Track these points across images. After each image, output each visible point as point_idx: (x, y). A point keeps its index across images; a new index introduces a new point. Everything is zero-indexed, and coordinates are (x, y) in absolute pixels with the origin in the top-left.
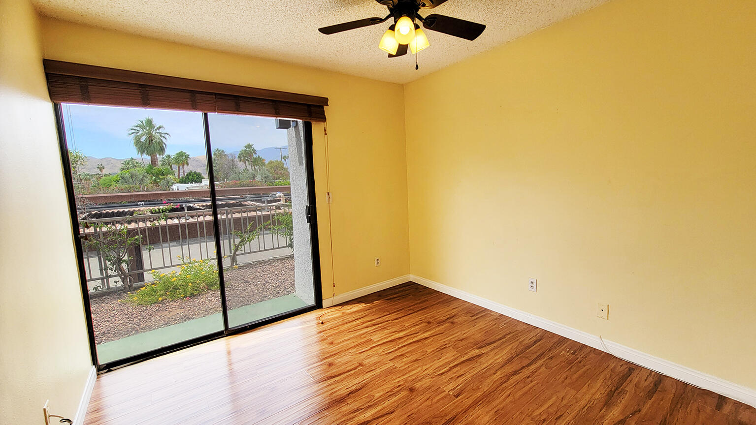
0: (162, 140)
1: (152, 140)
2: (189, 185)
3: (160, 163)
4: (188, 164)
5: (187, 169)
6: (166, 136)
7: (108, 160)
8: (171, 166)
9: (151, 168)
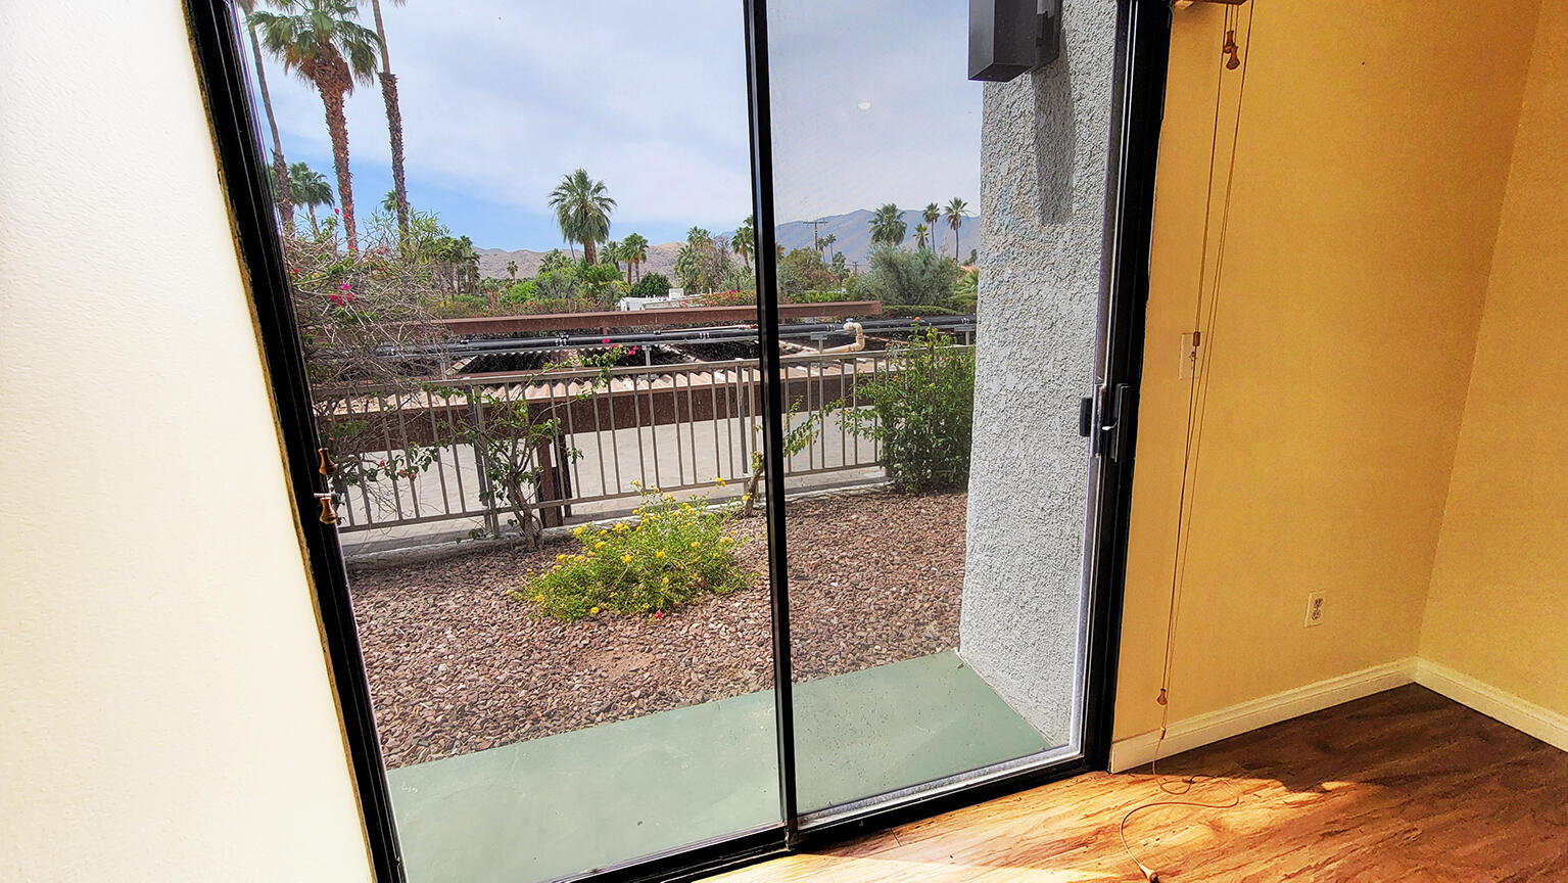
0: (602, 214)
1: (586, 214)
2: (647, 300)
3: (599, 259)
4: (644, 258)
5: (644, 269)
6: (610, 204)
7: (522, 254)
8: (617, 264)
9: (586, 268)
